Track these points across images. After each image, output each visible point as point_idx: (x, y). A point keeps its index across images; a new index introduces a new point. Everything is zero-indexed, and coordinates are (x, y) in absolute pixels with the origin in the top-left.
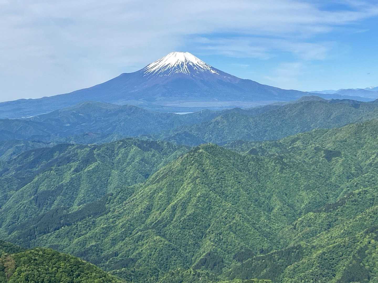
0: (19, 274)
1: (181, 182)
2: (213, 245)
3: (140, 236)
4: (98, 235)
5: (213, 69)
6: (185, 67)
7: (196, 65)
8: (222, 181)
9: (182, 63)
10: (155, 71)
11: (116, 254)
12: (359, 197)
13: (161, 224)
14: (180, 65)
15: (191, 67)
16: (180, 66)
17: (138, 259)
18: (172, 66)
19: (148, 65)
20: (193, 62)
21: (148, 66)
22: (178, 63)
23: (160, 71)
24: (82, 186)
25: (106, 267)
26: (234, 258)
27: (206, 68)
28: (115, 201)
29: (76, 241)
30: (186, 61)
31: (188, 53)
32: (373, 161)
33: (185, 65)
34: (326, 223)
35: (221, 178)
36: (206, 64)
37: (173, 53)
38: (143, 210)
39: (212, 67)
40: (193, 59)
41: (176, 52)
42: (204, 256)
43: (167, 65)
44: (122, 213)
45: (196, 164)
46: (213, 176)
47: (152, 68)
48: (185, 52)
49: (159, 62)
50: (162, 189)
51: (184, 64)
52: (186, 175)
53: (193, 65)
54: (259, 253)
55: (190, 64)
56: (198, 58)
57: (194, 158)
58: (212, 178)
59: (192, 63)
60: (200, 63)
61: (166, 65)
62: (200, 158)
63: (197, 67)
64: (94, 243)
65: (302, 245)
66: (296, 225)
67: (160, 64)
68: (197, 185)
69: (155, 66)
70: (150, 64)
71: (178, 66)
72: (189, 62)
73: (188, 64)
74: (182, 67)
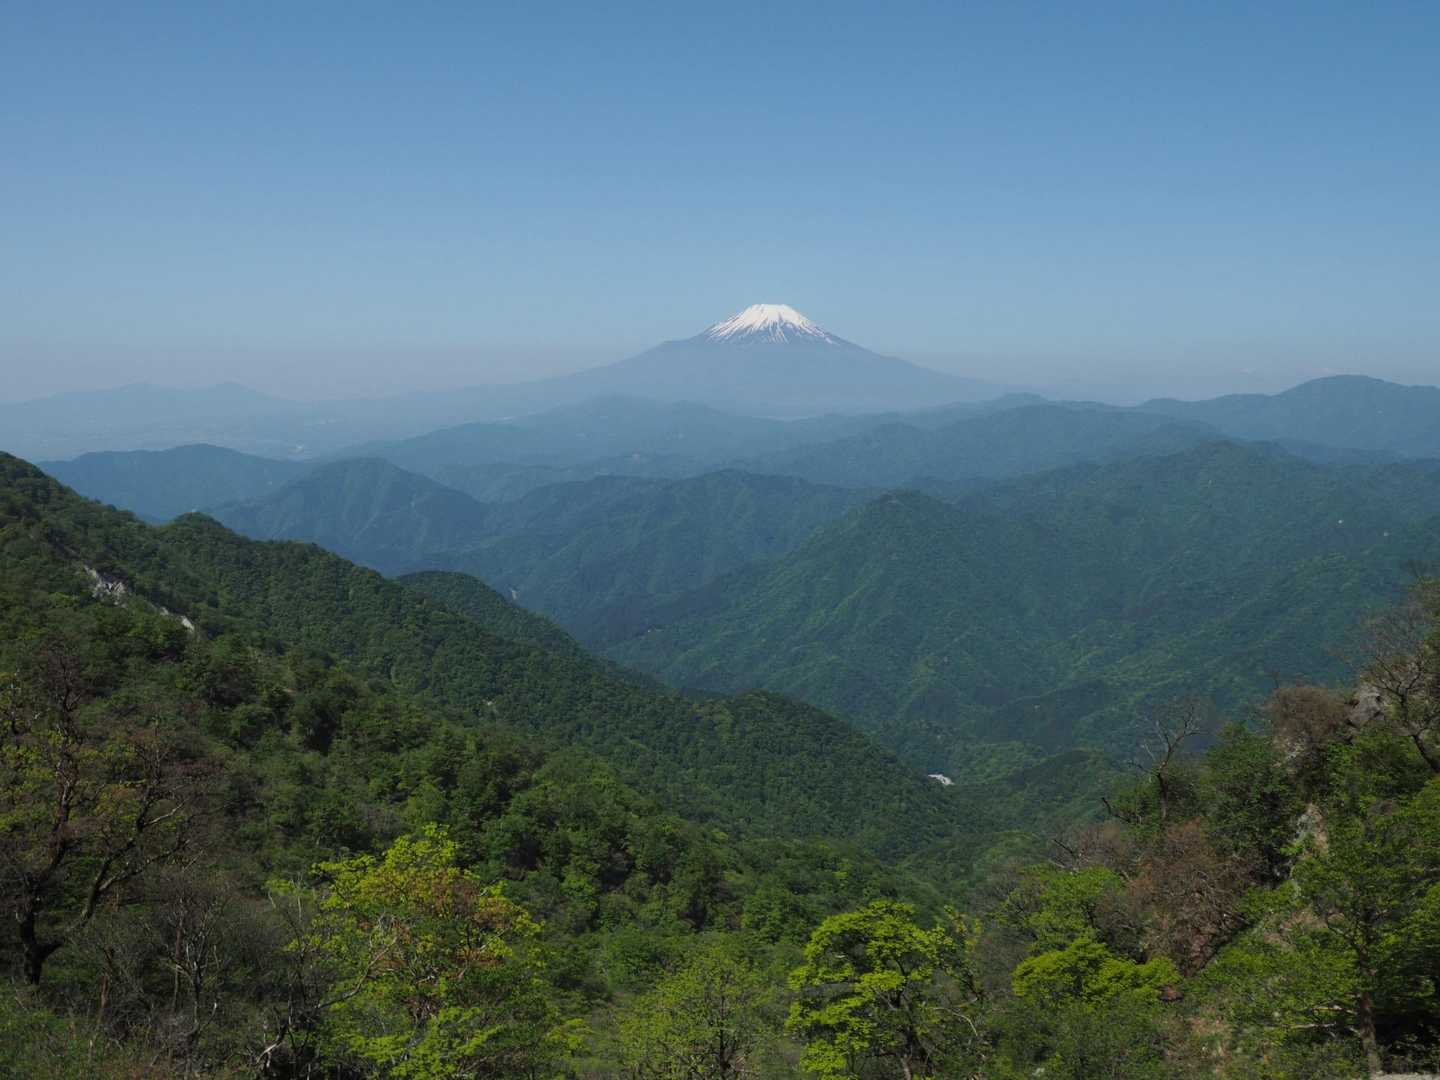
0: (742, 737)
2: (935, 675)
5: (830, 336)
6: (780, 332)
7: (799, 328)
9: (775, 324)
10: (724, 336)
15: (790, 332)
16: (770, 329)
18: (756, 330)
19: (712, 327)
20: (793, 323)
21: (713, 329)
22: (766, 326)
23: (734, 338)
27: (817, 334)
29: (681, 657)
30: (781, 320)
31: (785, 306)
33: (779, 328)
36: (816, 327)
37: (757, 305)
38: (795, 607)
39: (827, 333)
40: (794, 318)
41: (762, 304)
42: (920, 693)
43: (748, 327)
45: (888, 526)
47: (719, 331)
48: (780, 304)
49: (733, 320)
51: (778, 326)
53: (795, 328)
54: (1016, 690)
55: (788, 325)
56: (802, 316)
57: (883, 515)
59: (792, 325)
60: (806, 325)
61: (745, 326)
62: (894, 516)
63: (800, 332)
64: (716, 663)
67: (734, 325)
69: (727, 327)
70: (714, 326)
71: (767, 329)
72: (786, 324)
73: (784, 327)
74: (774, 331)
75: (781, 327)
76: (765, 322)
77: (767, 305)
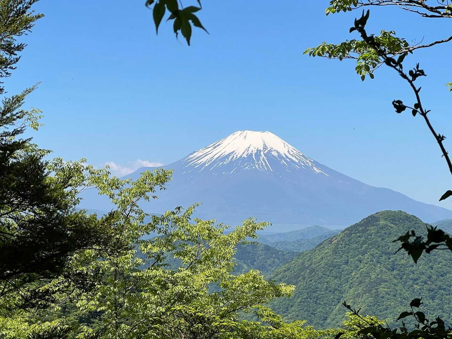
1: (337, 292)
5: (318, 165)
6: (264, 160)
7: (284, 156)
8: (442, 295)
9: (259, 151)
10: (205, 164)
14: (254, 155)
15: (275, 160)
16: (254, 157)
18: (238, 157)
19: (191, 154)
20: (279, 151)
21: (192, 156)
23: (215, 166)
27: (303, 162)
30: (265, 147)
31: (269, 133)
33: (263, 156)
35: (440, 288)
36: (303, 156)
37: (240, 132)
39: (315, 162)
40: (278, 145)
41: (246, 131)
43: (229, 155)
45: (374, 251)
46: (419, 281)
47: (199, 158)
48: (264, 131)
49: (212, 148)
50: (287, 310)
51: (262, 153)
52: (347, 277)
55: (273, 153)
56: (287, 144)
57: (367, 238)
58: (415, 286)
59: (277, 152)
60: (292, 153)
61: (226, 154)
62: (383, 239)
63: (286, 161)
67: (215, 152)
68: (383, 297)
70: (195, 152)
71: (250, 156)
72: (270, 151)
73: (269, 155)
74: (258, 160)
75: (265, 154)
76: (248, 149)
77: (248, 131)
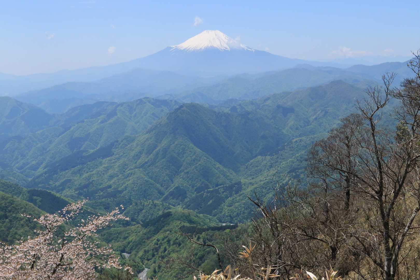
3: (129, 173)
4: (100, 173)
11: (110, 187)
12: (295, 144)
13: (147, 165)
17: (124, 191)
24: (104, 134)
25: (100, 197)
26: (195, 191)
28: (120, 146)
29: (84, 176)
32: (318, 116)
34: (269, 164)
38: (136, 154)
42: (173, 189)
44: (122, 156)
54: (215, 187)
64: (95, 179)
65: (242, 181)
66: (248, 165)
